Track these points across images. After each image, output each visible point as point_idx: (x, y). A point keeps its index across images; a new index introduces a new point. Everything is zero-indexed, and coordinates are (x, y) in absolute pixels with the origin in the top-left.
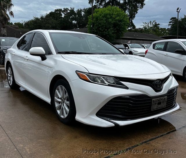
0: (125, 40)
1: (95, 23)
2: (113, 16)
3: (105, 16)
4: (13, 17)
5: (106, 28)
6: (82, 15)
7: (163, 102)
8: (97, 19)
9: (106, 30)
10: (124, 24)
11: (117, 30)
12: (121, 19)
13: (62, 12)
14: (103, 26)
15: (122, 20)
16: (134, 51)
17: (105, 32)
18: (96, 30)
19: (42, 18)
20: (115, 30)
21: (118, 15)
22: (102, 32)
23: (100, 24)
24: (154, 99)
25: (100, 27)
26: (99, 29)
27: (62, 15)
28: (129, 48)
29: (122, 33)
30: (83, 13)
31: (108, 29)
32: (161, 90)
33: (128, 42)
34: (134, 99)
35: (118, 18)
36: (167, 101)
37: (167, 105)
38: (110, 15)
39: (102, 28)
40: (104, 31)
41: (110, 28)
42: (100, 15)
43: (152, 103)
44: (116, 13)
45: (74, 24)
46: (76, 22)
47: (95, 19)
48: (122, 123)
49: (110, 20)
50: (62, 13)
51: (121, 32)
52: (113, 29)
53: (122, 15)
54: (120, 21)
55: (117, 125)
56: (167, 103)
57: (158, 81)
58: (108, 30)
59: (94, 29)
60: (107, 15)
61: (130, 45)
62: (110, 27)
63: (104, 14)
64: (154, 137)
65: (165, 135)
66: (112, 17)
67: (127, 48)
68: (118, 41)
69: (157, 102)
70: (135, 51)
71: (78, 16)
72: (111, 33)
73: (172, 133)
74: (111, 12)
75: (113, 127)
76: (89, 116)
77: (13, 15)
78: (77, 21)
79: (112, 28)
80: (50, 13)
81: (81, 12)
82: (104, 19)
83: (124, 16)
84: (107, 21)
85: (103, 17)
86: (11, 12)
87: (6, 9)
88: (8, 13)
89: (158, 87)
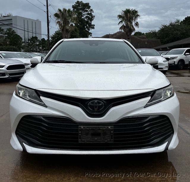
19: (171, 24)
24: (82, 127)
34: (48, 121)
37: (115, 141)
43: (77, 132)
57: (96, 101)
86: (137, 22)
87: (132, 20)
88: (133, 24)
89: (96, 109)
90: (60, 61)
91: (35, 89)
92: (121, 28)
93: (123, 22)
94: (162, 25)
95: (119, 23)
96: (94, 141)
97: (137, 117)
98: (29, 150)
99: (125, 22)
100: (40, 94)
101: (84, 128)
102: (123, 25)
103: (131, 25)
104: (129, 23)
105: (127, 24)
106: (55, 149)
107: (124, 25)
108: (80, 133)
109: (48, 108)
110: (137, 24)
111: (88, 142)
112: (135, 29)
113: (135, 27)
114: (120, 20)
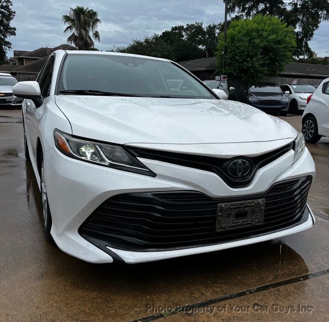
0: (287, 79)
1: (229, 47)
2: (264, 33)
3: (248, 33)
4: (99, 40)
5: (248, 56)
6: (215, 34)
7: (253, 212)
8: (233, 38)
9: (249, 59)
10: (286, 48)
11: (270, 59)
12: (280, 38)
13: (184, 32)
14: (243, 52)
15: (281, 40)
16: (301, 98)
17: (246, 63)
18: (231, 59)
19: (147, 41)
20: (267, 60)
21: (274, 31)
22: (240, 63)
23: (238, 48)
24: (223, 205)
25: (236, 55)
26: (235, 58)
27: (183, 36)
28: (291, 93)
29: (281, 65)
30: (218, 31)
31: (252, 57)
32: (247, 183)
33: (292, 80)
34: (165, 201)
35: (273, 37)
36: (266, 211)
37: (264, 221)
38: (257, 31)
39: (241, 56)
40: (245, 60)
41: (256, 55)
42: (239, 32)
43: (216, 214)
44: (270, 28)
45: (201, 50)
46: (204, 47)
47: (228, 40)
48: (131, 257)
49: (257, 41)
50: (184, 34)
51: (279, 64)
52: (263, 58)
53: (282, 31)
54: (278, 42)
55: (118, 261)
56: (265, 216)
57: (240, 161)
58: (252, 59)
59: (227, 58)
60: (252, 31)
61: (293, 87)
62: (256, 53)
63: (247, 30)
64: (221, 296)
65: (251, 293)
66: (262, 35)
67: (288, 92)
68: (272, 80)
69: (233, 213)
70: (303, 99)
71: (209, 37)
72: (257, 65)
73: (272, 289)
74: (260, 27)
75: (110, 263)
76: (64, 232)
77: (98, 37)
78: (207, 46)
79: (260, 57)
80: (163, 33)
81: (214, 31)
82: (247, 39)
83: (285, 33)
84: (250, 43)
85: (244, 35)
86: (97, 32)
87: (89, 27)
88: (91, 34)
89: (240, 174)
90: (90, 91)
91: (122, 143)
92: (69, 39)
93: (74, 29)
94: (133, 40)
95: (65, 30)
96: (238, 225)
97: (288, 181)
98: (130, 259)
99: (76, 29)
100: (135, 154)
101: (226, 206)
102: (73, 34)
103: (86, 36)
104: (83, 32)
105: (80, 33)
106: (177, 248)
107: (76, 34)
108: (219, 216)
109: (158, 178)
110: (96, 35)
111: (229, 229)
112: (93, 44)
113: (93, 39)
114: (67, 25)
